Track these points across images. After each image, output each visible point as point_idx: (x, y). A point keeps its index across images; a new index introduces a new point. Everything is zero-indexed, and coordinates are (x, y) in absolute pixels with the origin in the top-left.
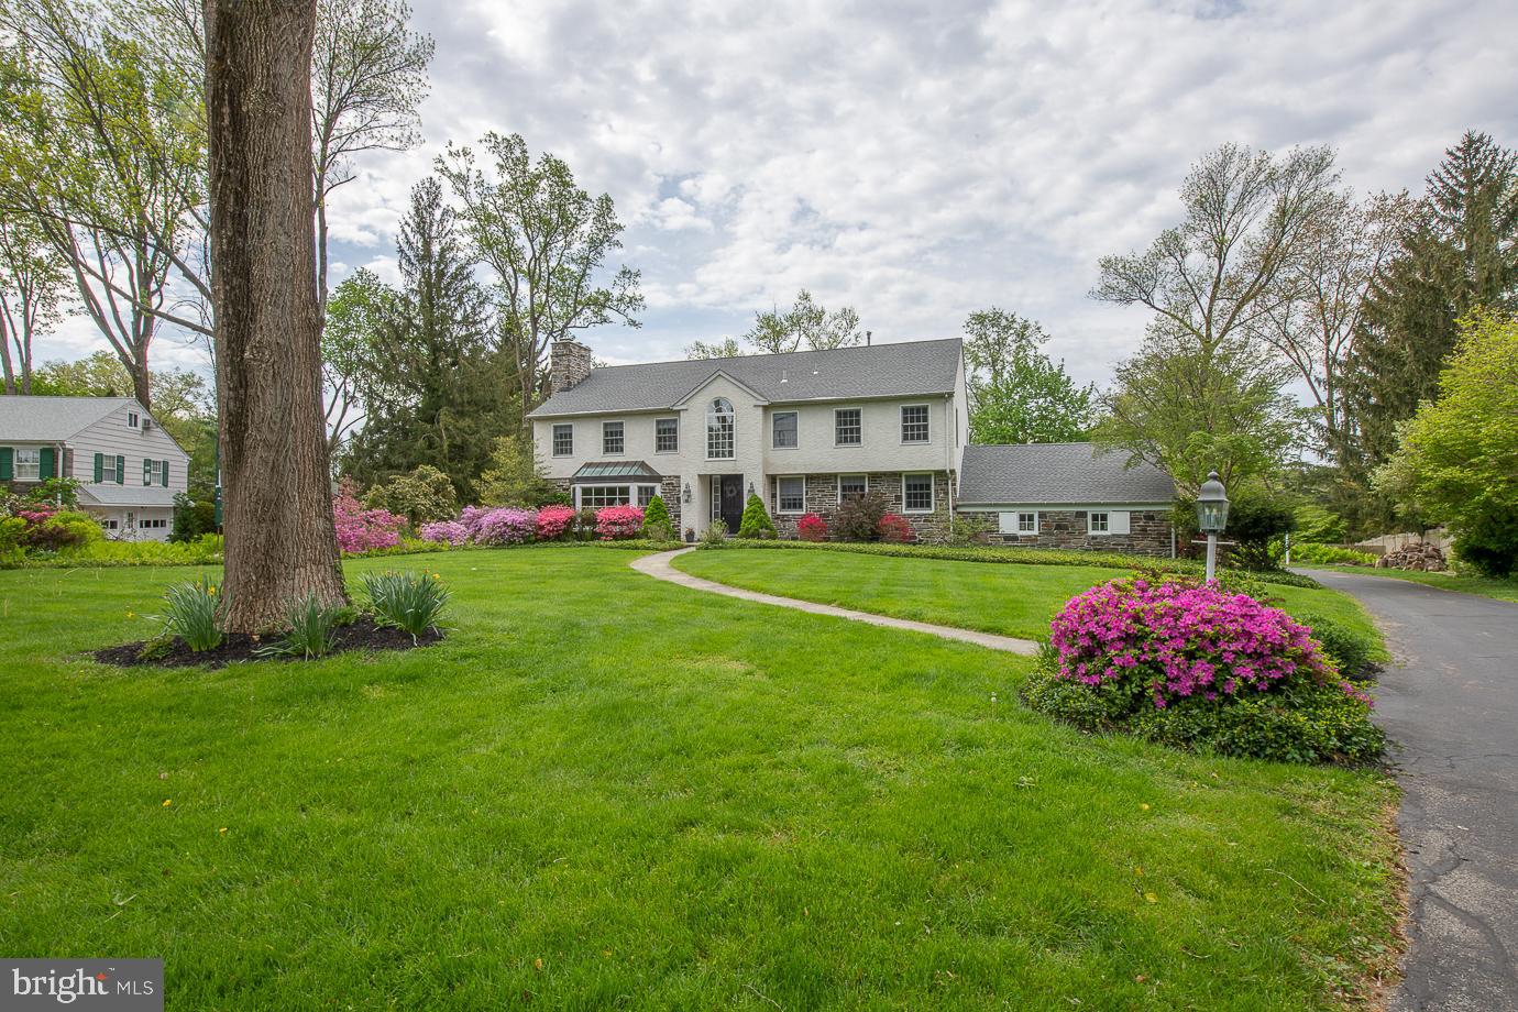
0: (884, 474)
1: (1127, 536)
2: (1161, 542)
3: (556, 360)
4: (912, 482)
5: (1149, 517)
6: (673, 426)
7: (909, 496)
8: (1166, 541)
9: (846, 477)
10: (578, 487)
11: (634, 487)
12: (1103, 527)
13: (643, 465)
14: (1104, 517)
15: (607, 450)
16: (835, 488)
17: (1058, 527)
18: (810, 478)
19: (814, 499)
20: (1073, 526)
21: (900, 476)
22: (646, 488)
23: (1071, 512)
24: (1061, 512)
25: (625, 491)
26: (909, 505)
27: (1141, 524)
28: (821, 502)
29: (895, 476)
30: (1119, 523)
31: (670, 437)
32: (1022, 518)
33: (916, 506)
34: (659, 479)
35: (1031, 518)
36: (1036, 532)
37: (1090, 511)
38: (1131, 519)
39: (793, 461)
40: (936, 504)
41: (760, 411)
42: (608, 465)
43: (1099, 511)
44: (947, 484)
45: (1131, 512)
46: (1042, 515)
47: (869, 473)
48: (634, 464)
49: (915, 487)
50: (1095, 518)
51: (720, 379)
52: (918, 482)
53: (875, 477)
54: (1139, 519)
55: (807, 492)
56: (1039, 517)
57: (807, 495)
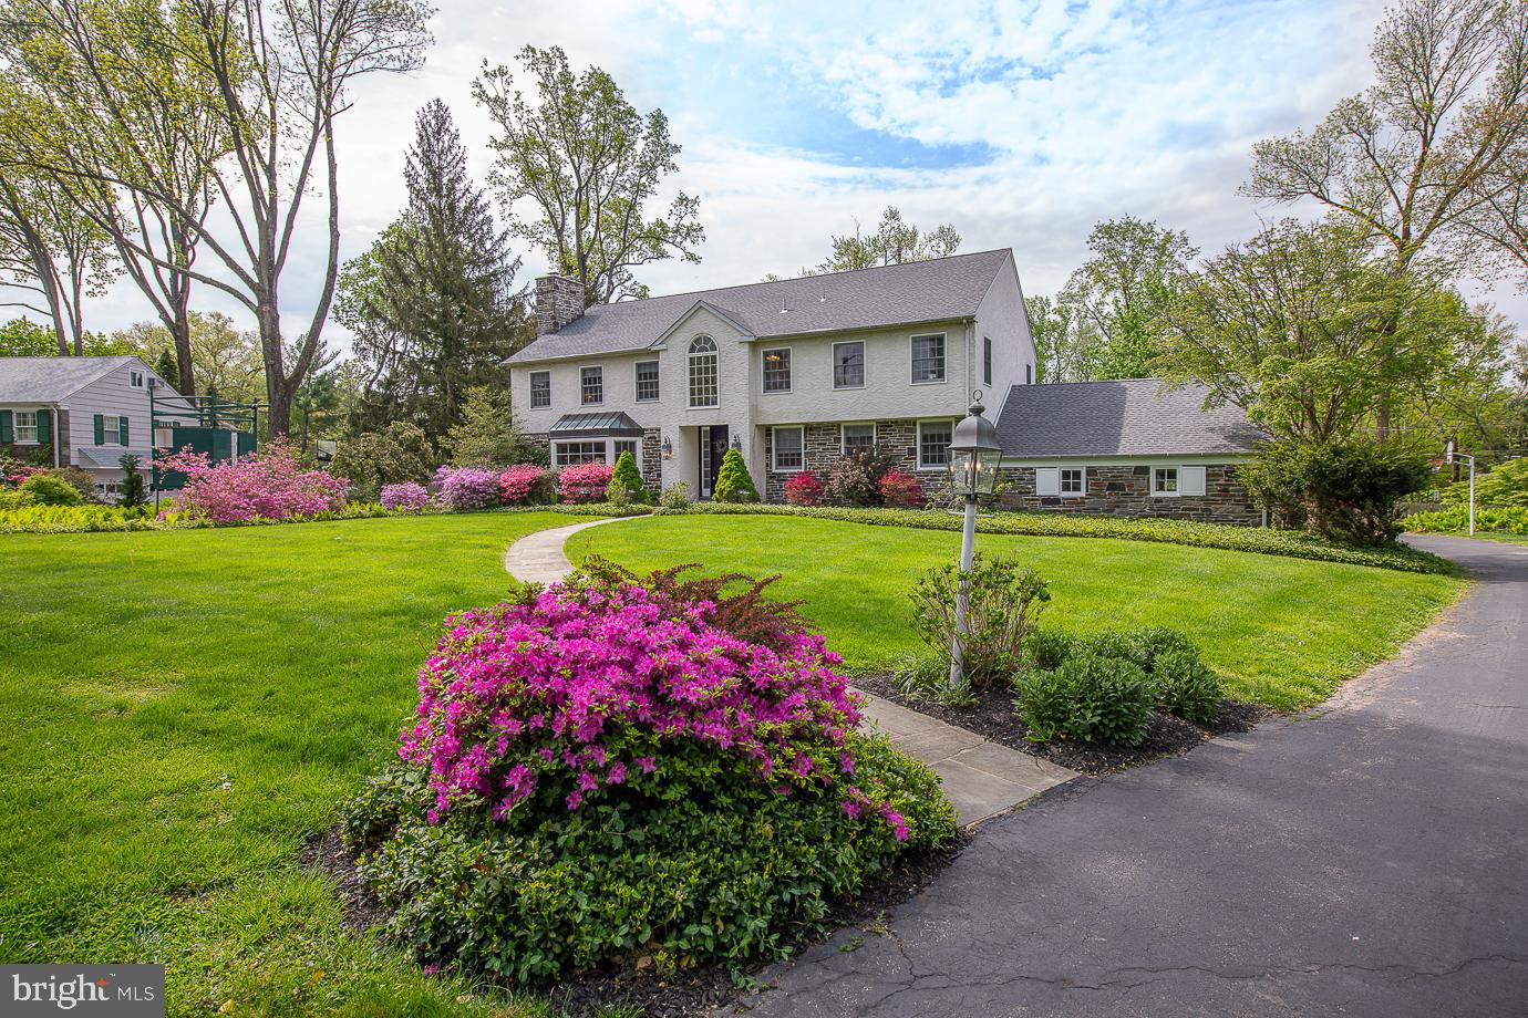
0: (896, 422)
1: (1201, 499)
2: (1247, 507)
3: (541, 297)
4: (928, 432)
5: (1231, 473)
6: (653, 370)
7: (925, 448)
9: (852, 428)
10: (553, 443)
12: (1171, 487)
13: (622, 416)
14: (1172, 474)
15: (585, 400)
16: (838, 440)
17: (1112, 487)
18: (810, 428)
19: (813, 454)
20: (1130, 486)
21: (915, 424)
22: (625, 443)
23: (1129, 468)
24: (1115, 468)
26: (925, 460)
27: (1222, 482)
28: (822, 458)
29: (908, 424)
30: (1191, 483)
31: (651, 384)
32: (1066, 475)
33: (933, 461)
34: (640, 432)
35: (1077, 475)
36: (1082, 493)
37: (1154, 466)
38: (1208, 475)
39: (786, 409)
41: (746, 349)
42: (585, 416)
43: (1166, 465)
45: (1208, 467)
46: (1091, 472)
47: (878, 422)
48: (613, 415)
49: (933, 436)
50: (1160, 474)
51: (702, 312)
52: (935, 432)
53: (885, 426)
54: (1221, 475)
55: (806, 445)
56: (1087, 474)
57: (805, 449)
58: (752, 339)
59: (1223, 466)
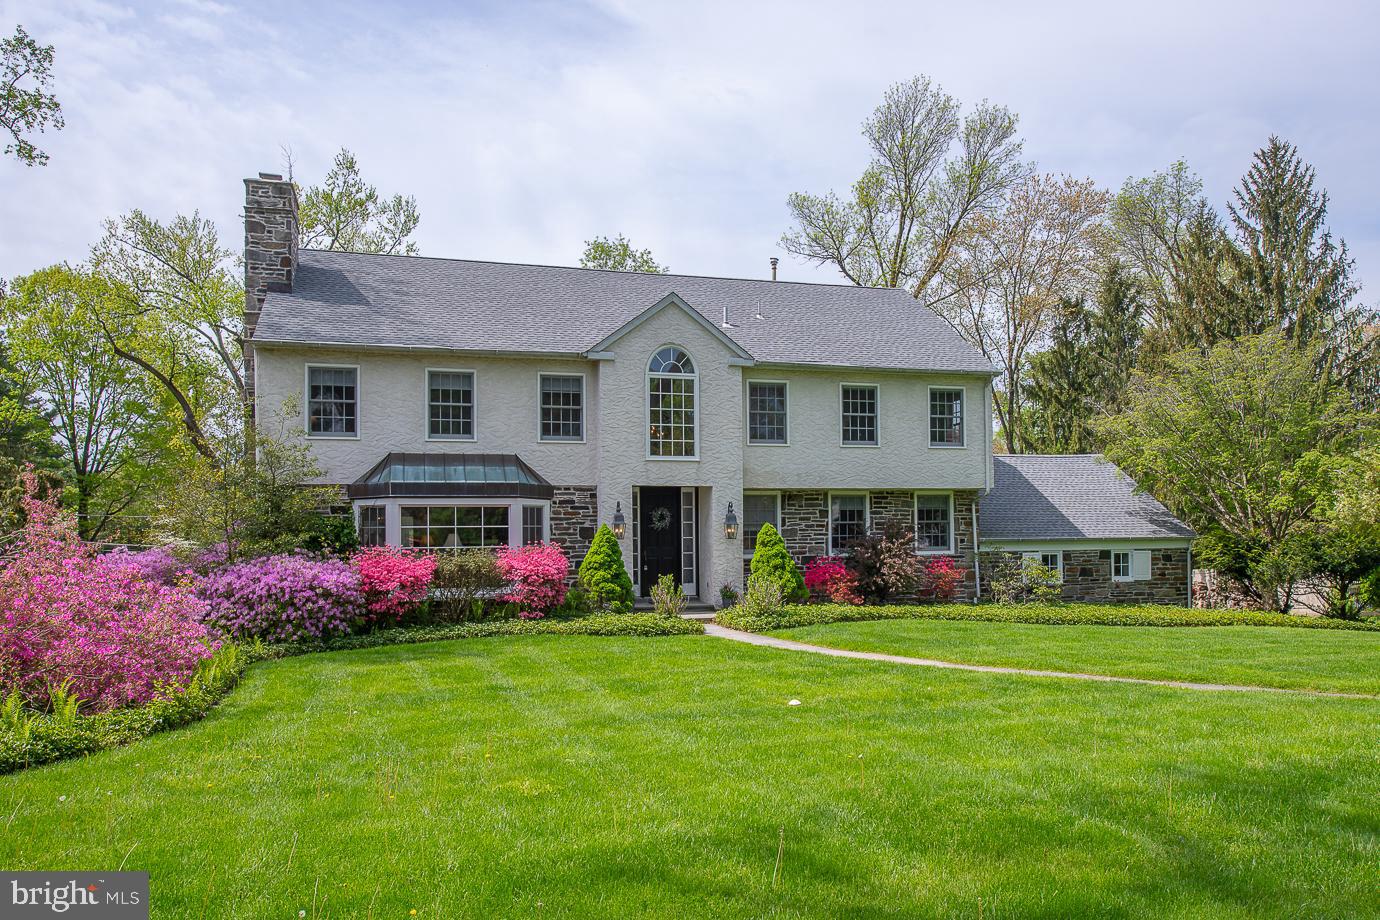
0: (891, 493)
1: (1148, 583)
2: (1178, 589)
3: (258, 218)
4: (926, 507)
5: (1167, 558)
6: (571, 390)
7: (922, 527)
8: (1182, 587)
9: (840, 497)
10: (390, 505)
11: (516, 507)
12: (1126, 573)
13: (516, 461)
14: (1126, 556)
15: (434, 429)
16: (824, 514)
17: (1084, 572)
18: (789, 497)
20: (1097, 571)
21: (912, 497)
22: (530, 510)
23: (1095, 551)
24: (1085, 552)
25: (502, 515)
27: (1160, 566)
29: (905, 496)
30: (1140, 568)
31: (566, 412)
32: (1045, 559)
33: (930, 543)
35: (1054, 557)
36: (1060, 580)
37: (1112, 550)
38: (1153, 559)
40: (956, 540)
41: (738, 377)
42: (444, 460)
43: (1121, 549)
44: (970, 510)
45: (1153, 550)
46: (1067, 556)
47: (871, 492)
48: (503, 460)
49: (930, 514)
50: (1117, 556)
51: (670, 312)
52: (934, 507)
53: (880, 497)
54: (1159, 559)
55: (783, 520)
56: (1064, 559)
57: (783, 524)
58: (750, 364)
59: (1160, 550)
